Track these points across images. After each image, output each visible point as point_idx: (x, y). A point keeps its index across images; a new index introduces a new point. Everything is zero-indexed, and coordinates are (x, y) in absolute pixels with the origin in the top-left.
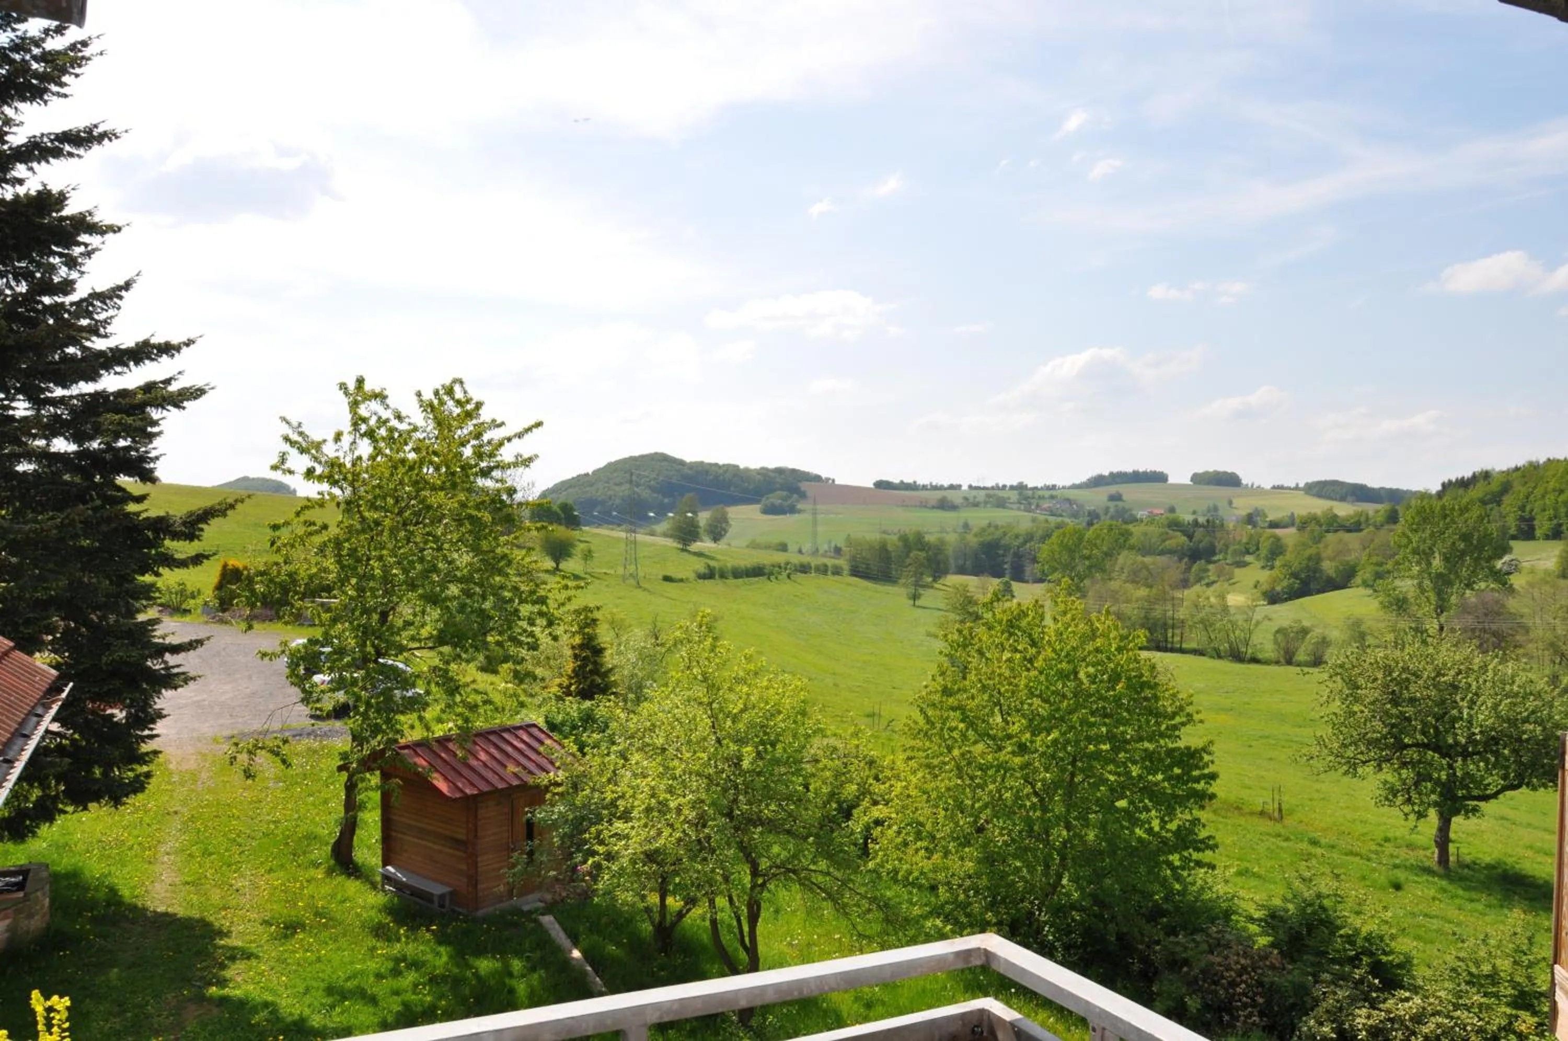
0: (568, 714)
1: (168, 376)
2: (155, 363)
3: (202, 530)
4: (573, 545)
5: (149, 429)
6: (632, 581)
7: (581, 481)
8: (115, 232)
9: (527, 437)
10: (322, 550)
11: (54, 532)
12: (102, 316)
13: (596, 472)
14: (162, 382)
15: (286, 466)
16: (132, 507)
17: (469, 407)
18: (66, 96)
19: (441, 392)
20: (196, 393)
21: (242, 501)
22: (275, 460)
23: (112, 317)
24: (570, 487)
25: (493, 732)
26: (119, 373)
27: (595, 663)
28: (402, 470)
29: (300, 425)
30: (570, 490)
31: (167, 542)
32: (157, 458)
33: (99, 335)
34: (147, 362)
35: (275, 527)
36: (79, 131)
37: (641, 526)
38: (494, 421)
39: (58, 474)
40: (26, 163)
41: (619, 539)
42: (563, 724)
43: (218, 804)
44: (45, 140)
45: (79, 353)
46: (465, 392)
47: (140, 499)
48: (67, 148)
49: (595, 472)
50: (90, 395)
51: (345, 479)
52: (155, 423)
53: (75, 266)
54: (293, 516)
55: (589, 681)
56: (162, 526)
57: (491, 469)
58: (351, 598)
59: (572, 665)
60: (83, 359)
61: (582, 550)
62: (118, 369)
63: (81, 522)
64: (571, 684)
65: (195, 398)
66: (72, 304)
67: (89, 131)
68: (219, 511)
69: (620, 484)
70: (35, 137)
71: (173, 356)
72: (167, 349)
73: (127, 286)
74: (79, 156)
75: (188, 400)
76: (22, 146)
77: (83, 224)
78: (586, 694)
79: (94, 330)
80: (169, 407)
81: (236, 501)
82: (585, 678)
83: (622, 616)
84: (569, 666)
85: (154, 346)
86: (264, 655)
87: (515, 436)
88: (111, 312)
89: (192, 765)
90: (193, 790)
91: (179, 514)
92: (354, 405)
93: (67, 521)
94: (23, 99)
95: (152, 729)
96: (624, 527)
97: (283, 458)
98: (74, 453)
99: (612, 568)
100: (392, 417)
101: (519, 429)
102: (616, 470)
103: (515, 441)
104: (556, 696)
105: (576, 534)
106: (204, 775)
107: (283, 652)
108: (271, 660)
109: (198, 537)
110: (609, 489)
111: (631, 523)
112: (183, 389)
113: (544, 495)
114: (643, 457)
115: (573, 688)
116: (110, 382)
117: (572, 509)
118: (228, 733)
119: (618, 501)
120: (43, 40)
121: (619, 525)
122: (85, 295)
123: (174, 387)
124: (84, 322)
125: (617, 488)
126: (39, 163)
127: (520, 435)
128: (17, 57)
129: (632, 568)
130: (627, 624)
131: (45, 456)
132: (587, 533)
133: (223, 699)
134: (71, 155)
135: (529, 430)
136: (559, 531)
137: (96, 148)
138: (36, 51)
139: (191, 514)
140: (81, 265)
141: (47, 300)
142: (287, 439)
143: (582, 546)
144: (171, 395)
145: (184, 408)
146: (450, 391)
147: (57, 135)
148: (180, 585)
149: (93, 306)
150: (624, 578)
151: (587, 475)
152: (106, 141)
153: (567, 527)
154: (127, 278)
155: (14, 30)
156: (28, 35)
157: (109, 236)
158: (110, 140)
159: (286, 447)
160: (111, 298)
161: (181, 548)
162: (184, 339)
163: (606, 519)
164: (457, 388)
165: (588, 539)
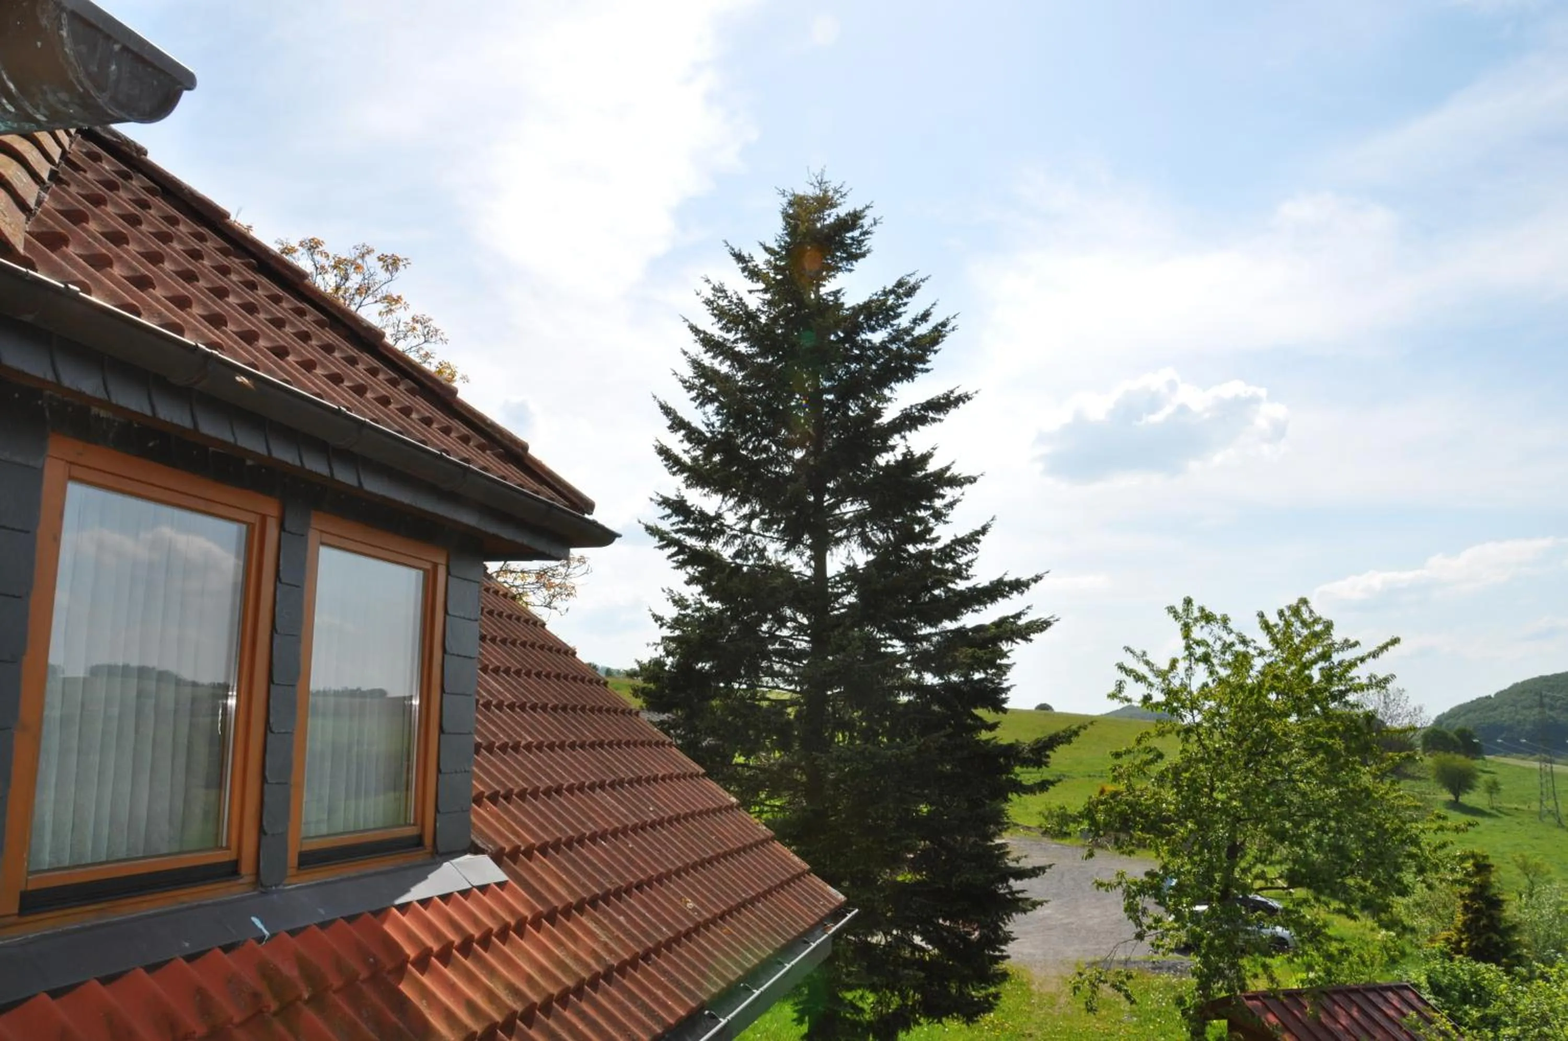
0: (1456, 977)
1: (1018, 611)
2: (1007, 600)
3: (1048, 757)
4: (1474, 777)
5: (998, 661)
6: (1550, 819)
7: (1481, 705)
8: (971, 482)
9: (1384, 655)
10: (1161, 778)
11: (912, 757)
12: (962, 560)
13: (1499, 694)
14: (1013, 617)
15: (1122, 695)
16: (984, 735)
17: (1318, 628)
18: (927, 371)
19: (1287, 613)
20: (1041, 626)
21: (1085, 728)
22: (1112, 689)
23: (973, 561)
24: (1470, 711)
25: (1356, 991)
26: (976, 611)
27: (1491, 917)
28: (1241, 696)
29: (1144, 653)
30: (1470, 715)
31: (1017, 769)
32: (1008, 689)
33: (962, 578)
34: (999, 599)
35: (1118, 755)
36: (939, 399)
37: (1559, 756)
38: (1346, 641)
39: (927, 705)
40: (900, 433)
41: (1531, 771)
42: (1450, 986)
43: (1071, 1032)
44: (914, 410)
45: (943, 594)
46: (1311, 612)
47: (992, 727)
48: (931, 414)
49: (1497, 695)
50: (951, 631)
51: (1183, 706)
52: (1004, 655)
53: (940, 517)
54: (1133, 743)
55: (1484, 937)
56: (1012, 753)
57: (1343, 694)
58: (1191, 831)
59: (1461, 918)
60: (947, 598)
61: (1486, 782)
62: (977, 607)
63: (936, 749)
64: (1462, 940)
65: (1041, 631)
66: (938, 550)
67: (947, 397)
68: (1064, 737)
69: (1531, 707)
70: (906, 409)
71: (1023, 592)
72: (1018, 586)
73: (984, 531)
74: (940, 420)
75: (1034, 632)
76: (897, 418)
77: (944, 479)
78: (1478, 954)
79: (958, 573)
80: (1018, 640)
81: (1080, 728)
82: (1480, 935)
83: (1537, 860)
84: (1459, 919)
85: (1006, 584)
86: (1100, 885)
87: (1369, 656)
88: (970, 556)
89: (1052, 988)
90: (1050, 1015)
91: (1027, 742)
92: (1186, 628)
93: (923, 748)
94: (899, 380)
95: (1002, 951)
96: (1537, 756)
97: (1120, 686)
98: (939, 685)
99: (1525, 803)
100: (1237, 642)
101: (1373, 648)
102: (1523, 692)
103: (1370, 661)
104: (1442, 952)
105: (1477, 764)
106: (1063, 1000)
107: (1120, 883)
108: (1107, 890)
109: (1046, 764)
110: (1517, 712)
111: (1547, 752)
112: (1031, 622)
113: (1440, 720)
114: (1556, 677)
115: (1464, 944)
116: (969, 620)
117: (1471, 736)
118: (1090, 959)
119: (1528, 727)
120: (913, 329)
121: (1532, 754)
122: (948, 542)
123: (1022, 621)
124: (950, 566)
125: (1526, 712)
126: (910, 431)
127: (1374, 655)
128: (894, 347)
129: (1550, 804)
130: (1544, 869)
131: (918, 688)
132: (1492, 762)
133: (1090, 923)
134: (934, 420)
135: (1385, 647)
136: (1460, 760)
137: (953, 411)
138: (908, 339)
139: (1038, 741)
140: (945, 515)
141: (911, 548)
142: (1121, 667)
143: (1486, 777)
144: (1020, 628)
145: (1031, 640)
146: (1296, 612)
147: (922, 405)
148: (1061, 808)
149: (955, 550)
150: (1541, 816)
151: (1489, 697)
152: (961, 404)
153: (1467, 756)
154: (984, 523)
155: (892, 326)
156: (901, 327)
157: (967, 487)
158: (964, 402)
159: (1122, 676)
160: (970, 543)
161: (1028, 776)
162: (1032, 575)
163: (1512, 748)
164: (1303, 609)
165: (1492, 769)
